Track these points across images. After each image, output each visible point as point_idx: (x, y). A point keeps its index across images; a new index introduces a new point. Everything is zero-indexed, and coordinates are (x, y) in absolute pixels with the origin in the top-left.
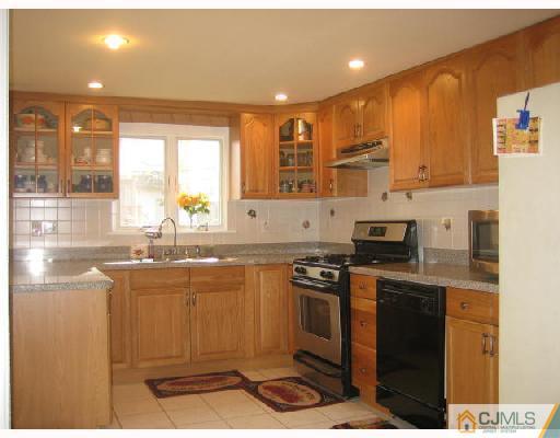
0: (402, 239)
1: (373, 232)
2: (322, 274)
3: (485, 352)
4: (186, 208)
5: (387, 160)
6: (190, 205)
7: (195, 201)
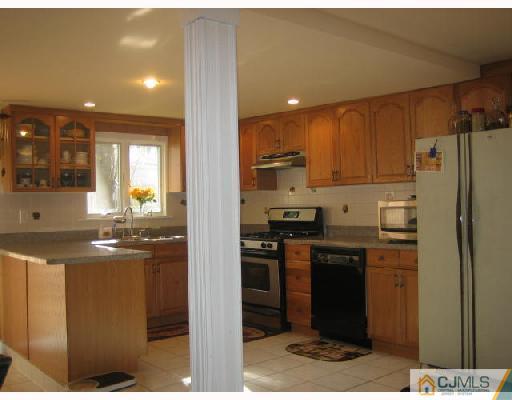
0: (313, 219)
1: (286, 214)
2: (263, 245)
3: (396, 285)
4: (138, 199)
5: (304, 166)
6: (142, 197)
7: (146, 193)
